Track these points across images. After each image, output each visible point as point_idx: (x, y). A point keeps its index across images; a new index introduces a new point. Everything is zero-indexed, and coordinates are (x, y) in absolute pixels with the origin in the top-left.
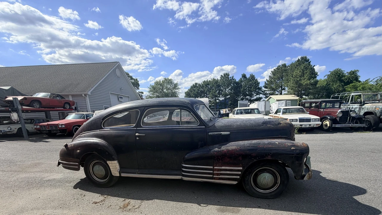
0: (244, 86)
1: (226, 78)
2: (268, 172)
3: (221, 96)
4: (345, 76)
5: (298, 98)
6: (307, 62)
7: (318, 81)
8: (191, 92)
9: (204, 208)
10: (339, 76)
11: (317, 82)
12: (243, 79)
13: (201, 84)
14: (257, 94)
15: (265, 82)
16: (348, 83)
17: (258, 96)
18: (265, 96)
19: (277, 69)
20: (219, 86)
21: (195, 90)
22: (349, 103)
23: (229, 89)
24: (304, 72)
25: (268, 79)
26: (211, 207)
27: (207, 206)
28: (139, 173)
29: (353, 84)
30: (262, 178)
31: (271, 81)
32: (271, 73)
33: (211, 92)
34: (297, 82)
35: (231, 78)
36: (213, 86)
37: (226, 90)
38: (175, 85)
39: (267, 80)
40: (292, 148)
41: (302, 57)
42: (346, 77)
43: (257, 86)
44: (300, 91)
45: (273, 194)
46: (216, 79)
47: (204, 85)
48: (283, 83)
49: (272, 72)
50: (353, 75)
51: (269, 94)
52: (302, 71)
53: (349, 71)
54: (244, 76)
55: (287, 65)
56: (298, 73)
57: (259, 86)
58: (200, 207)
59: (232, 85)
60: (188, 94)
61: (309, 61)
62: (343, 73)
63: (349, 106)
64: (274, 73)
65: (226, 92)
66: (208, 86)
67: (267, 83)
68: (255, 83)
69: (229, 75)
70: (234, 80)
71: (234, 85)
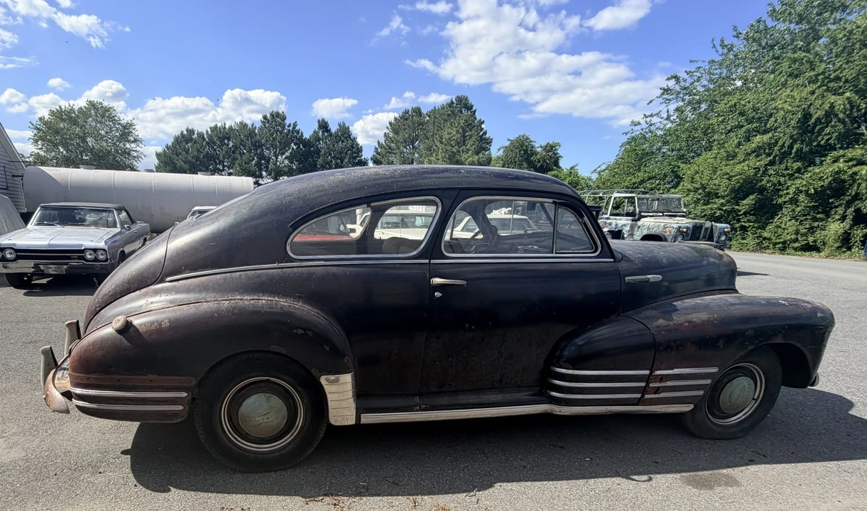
0: (326, 154)
1: (276, 126)
3: (264, 173)
4: (536, 154)
6: (468, 110)
7: (492, 159)
8: (177, 155)
10: (526, 151)
12: (321, 133)
13: (205, 133)
15: (376, 149)
19: (403, 117)
20: (258, 145)
21: (189, 150)
23: (286, 158)
24: (467, 134)
25: (382, 141)
31: (390, 148)
32: (389, 126)
33: (238, 162)
35: (291, 128)
36: (242, 143)
37: (277, 158)
38: (124, 127)
39: (379, 142)
42: (538, 156)
43: (358, 157)
46: (250, 126)
47: (215, 139)
48: (416, 155)
49: (390, 123)
50: (550, 153)
52: (461, 130)
53: (543, 144)
54: (324, 126)
55: (424, 111)
56: (454, 135)
57: (363, 158)
59: (294, 147)
60: (169, 162)
61: (474, 109)
62: (533, 147)
64: (396, 127)
65: (278, 163)
66: (226, 141)
67: (379, 151)
68: (352, 146)
69: (284, 119)
70: (298, 132)
71: (299, 146)
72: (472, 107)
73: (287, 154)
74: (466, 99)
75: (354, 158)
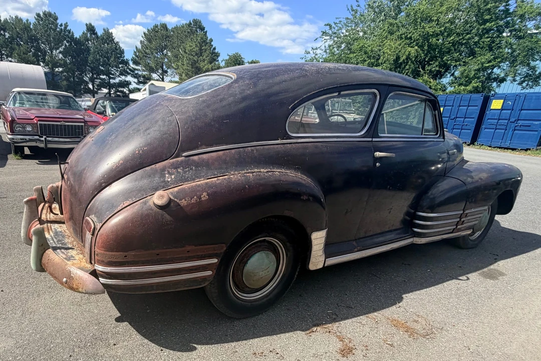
0: (95, 52)
1: (49, 24)
6: (201, 29)
12: (89, 35)
14: (121, 74)
15: (135, 52)
17: (123, 77)
18: (136, 80)
19: (154, 30)
20: (33, 39)
23: (60, 52)
24: (203, 48)
25: (139, 46)
31: (146, 53)
33: (16, 52)
35: (63, 28)
37: (52, 52)
39: (136, 47)
43: (121, 57)
48: (166, 60)
49: (145, 33)
51: (143, 77)
54: (91, 29)
55: (170, 27)
56: (194, 48)
57: (125, 58)
61: (205, 31)
64: (148, 37)
65: (53, 56)
67: (137, 54)
68: (116, 49)
69: (56, 19)
70: (69, 31)
71: (71, 44)
72: (204, 28)
73: (61, 49)
74: (200, 22)
75: (118, 58)
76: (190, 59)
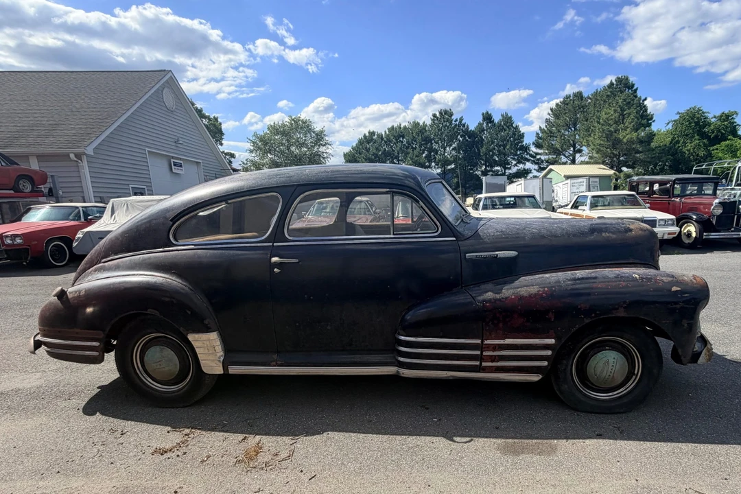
0: (488, 143)
1: (444, 122)
2: (614, 349)
3: (433, 164)
4: (709, 124)
5: (611, 172)
6: (629, 89)
7: (654, 135)
8: (360, 154)
9: (466, 446)
10: (697, 123)
11: (651, 136)
12: (485, 124)
13: (383, 133)
14: (519, 162)
15: (537, 134)
16: (717, 140)
17: (521, 166)
18: (536, 167)
19: (564, 102)
20: (427, 140)
21: (369, 149)
22: (733, 184)
23: (453, 149)
24: (625, 113)
25: (543, 126)
26: (480, 442)
27: (472, 440)
28: (279, 362)
29: (728, 142)
30: (601, 364)
31: (551, 132)
32: (550, 112)
33: (409, 156)
34: (609, 136)
35: (457, 123)
36: (414, 139)
37: (445, 150)
38: (317, 135)
39: (540, 127)
40: (674, 289)
41: (618, 78)
42: (712, 127)
43: (519, 143)
44: (615, 155)
45: (625, 400)
46: (421, 124)
47: (392, 138)
48: (577, 137)
49: (552, 110)
50: (726, 123)
51: (547, 162)
52: (619, 110)
53: (718, 114)
54: (488, 118)
55: (585, 95)
56: (612, 115)
57: (524, 143)
58: (454, 445)
59: (461, 139)
60: (351, 158)
61: (635, 88)
62: (706, 118)
63: (733, 192)
64: (556, 112)
65: (446, 154)
66: (401, 139)
67: (540, 136)
68: (514, 134)
69: (451, 115)
70: (464, 126)
71: (465, 138)
72: (633, 85)
73: (454, 145)
74: (627, 79)
75: (517, 144)
76: (603, 130)
